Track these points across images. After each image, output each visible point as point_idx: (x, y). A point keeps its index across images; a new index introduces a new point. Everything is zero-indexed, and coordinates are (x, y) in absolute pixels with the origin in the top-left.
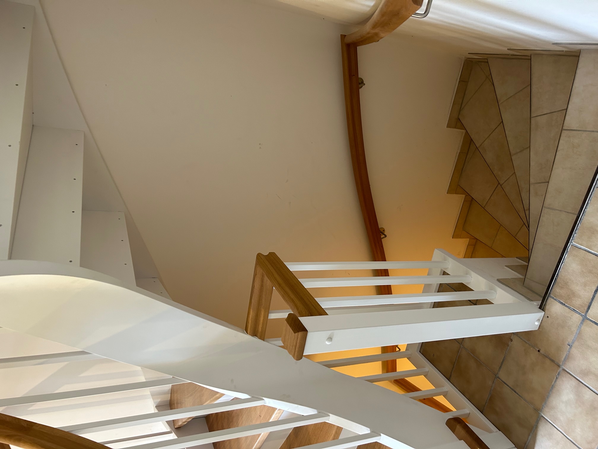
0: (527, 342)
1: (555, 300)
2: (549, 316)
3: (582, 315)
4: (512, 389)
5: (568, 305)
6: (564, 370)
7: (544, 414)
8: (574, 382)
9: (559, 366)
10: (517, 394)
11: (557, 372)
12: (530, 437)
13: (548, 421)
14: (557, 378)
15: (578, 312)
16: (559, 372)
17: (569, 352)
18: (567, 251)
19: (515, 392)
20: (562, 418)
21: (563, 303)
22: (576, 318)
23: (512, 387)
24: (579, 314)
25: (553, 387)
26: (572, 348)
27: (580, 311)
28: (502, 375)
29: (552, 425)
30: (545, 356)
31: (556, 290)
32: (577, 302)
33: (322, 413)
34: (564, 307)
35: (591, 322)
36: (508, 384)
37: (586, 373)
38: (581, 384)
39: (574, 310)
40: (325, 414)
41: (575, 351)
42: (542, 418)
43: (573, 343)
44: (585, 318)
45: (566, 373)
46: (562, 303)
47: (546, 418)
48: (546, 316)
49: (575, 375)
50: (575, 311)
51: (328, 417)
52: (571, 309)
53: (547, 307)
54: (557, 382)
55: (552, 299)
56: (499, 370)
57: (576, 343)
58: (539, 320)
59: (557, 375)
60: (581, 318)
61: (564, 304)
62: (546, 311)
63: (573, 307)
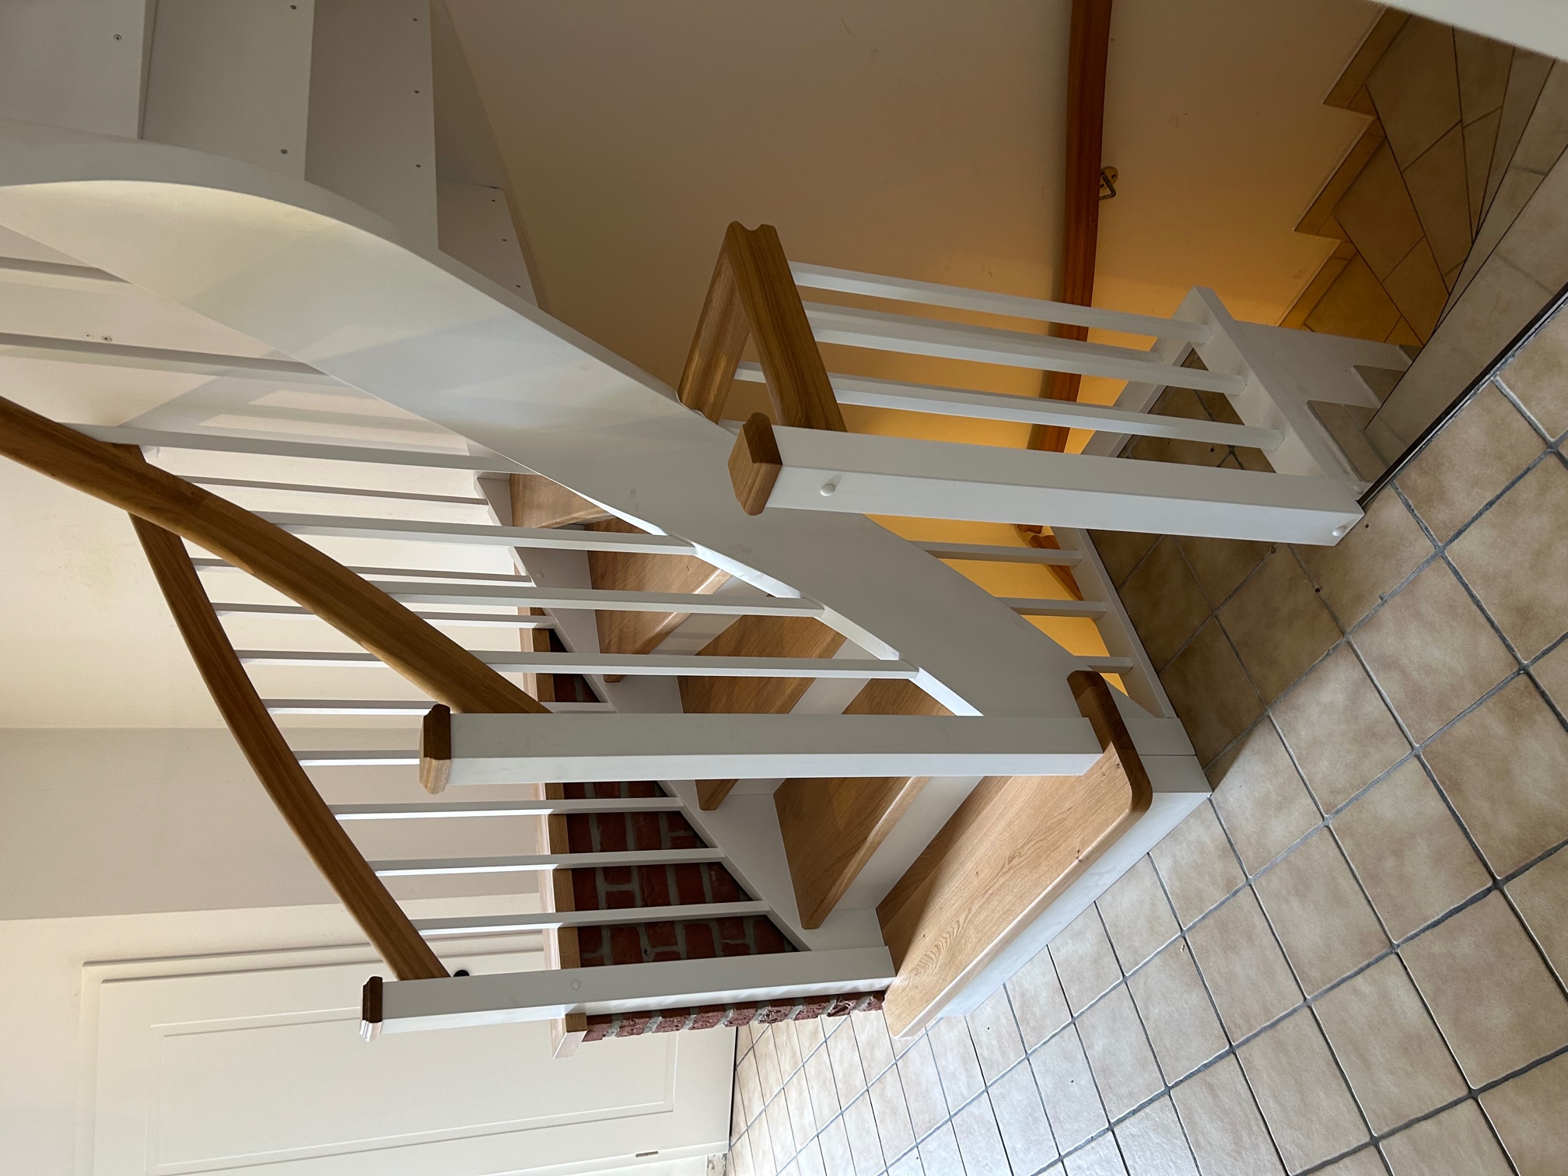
0: (1302, 563)
1: (1399, 494)
2: (1370, 525)
3: (1435, 546)
4: (1234, 648)
5: (1418, 515)
6: (1349, 643)
7: (1273, 714)
8: (1357, 673)
9: (1343, 633)
10: (1240, 660)
11: (1332, 644)
12: (1230, 747)
13: (1275, 728)
14: (1328, 654)
15: (1432, 535)
16: (1337, 645)
17: (1376, 611)
18: (1474, 393)
19: (1237, 655)
20: (1303, 733)
21: (1413, 507)
22: (1423, 547)
23: (1234, 644)
24: (1433, 541)
25: (1313, 669)
26: (1386, 605)
27: (1437, 537)
28: (1226, 615)
29: (1281, 738)
30: (1325, 604)
31: (1412, 474)
32: (1441, 515)
33: (811, 601)
34: (1411, 516)
35: (1447, 567)
36: (1230, 636)
37: (1389, 664)
38: (1369, 681)
39: (1426, 528)
40: (815, 603)
41: (1387, 614)
42: (1267, 720)
43: (1392, 596)
44: (1440, 554)
45: (1351, 650)
46: (1408, 506)
47: (1274, 721)
48: (1365, 523)
49: (1366, 660)
50: (1428, 532)
51: (821, 611)
52: (1421, 524)
53: (1375, 505)
54: (1325, 663)
55: (1393, 490)
56: (1223, 604)
57: (1398, 599)
58: (1345, 527)
59: (1331, 648)
60: (1432, 550)
61: (1413, 511)
62: (1369, 513)
63: (1427, 521)
